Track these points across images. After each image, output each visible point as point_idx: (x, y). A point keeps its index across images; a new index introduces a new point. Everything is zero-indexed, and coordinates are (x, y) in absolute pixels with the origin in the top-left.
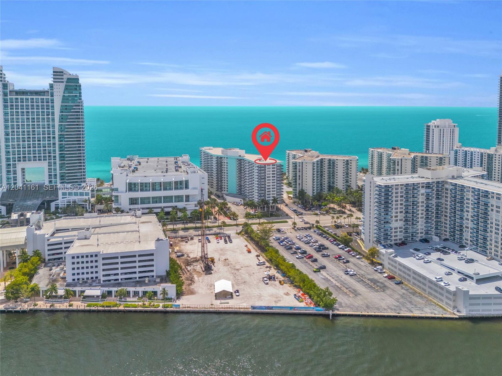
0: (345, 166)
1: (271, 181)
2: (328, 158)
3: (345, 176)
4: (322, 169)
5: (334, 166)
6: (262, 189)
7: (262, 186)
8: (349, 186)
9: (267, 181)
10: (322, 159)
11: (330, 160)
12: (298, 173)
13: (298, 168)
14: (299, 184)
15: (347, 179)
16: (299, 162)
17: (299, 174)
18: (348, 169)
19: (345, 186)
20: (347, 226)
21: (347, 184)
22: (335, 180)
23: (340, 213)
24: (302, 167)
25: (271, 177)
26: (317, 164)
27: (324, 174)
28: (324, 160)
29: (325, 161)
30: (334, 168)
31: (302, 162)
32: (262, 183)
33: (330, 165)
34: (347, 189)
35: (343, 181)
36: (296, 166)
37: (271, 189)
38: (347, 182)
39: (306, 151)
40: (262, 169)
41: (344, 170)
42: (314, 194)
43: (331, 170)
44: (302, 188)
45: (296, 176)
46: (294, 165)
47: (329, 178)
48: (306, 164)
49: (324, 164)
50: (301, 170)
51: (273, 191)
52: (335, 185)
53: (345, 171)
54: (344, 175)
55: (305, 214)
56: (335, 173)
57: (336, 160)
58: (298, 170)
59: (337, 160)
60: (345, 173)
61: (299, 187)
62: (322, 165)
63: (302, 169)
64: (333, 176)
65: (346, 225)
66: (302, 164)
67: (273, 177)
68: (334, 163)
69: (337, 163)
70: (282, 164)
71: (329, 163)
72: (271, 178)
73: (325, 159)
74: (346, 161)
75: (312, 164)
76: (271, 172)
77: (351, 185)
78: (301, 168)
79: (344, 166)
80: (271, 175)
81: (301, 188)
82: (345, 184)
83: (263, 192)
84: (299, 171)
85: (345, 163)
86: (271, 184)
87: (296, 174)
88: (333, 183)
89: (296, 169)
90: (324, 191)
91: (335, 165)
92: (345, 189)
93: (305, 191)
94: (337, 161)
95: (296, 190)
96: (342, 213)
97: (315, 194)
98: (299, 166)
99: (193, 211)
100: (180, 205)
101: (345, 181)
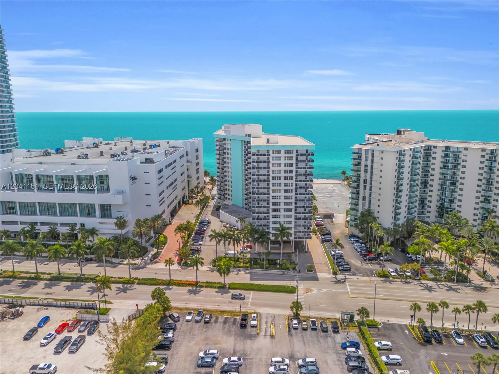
0: (487, 163)
1: (283, 188)
2: (444, 144)
3: (483, 187)
4: (427, 168)
5: (456, 163)
6: (261, 203)
7: (262, 197)
8: (490, 212)
9: (272, 188)
10: (429, 148)
11: (447, 149)
12: (362, 173)
13: (363, 162)
14: (364, 198)
15: (488, 194)
16: (367, 151)
17: (365, 176)
18: (491, 171)
19: (480, 210)
20: (461, 341)
21: (486, 206)
22: (456, 195)
23: (452, 281)
24: (372, 160)
25: (282, 178)
26: (414, 157)
27: (432, 180)
28: (434, 150)
29: (435, 153)
30: (455, 168)
31: (373, 151)
32: (262, 191)
33: (447, 161)
34: (484, 218)
35: (477, 198)
36: (360, 158)
37: (282, 204)
38: (487, 200)
39: (399, 132)
40: (262, 158)
41: (480, 174)
42: (398, 222)
43: (449, 172)
44: (370, 207)
45: (359, 180)
46: (356, 156)
47: (443, 189)
48: (382, 155)
49: (434, 158)
50: (369, 168)
51: (285, 210)
52: (455, 206)
53: (485, 175)
54: (479, 186)
55: (358, 269)
56: (458, 178)
57: (462, 150)
58: (363, 168)
59: (466, 149)
60: (484, 181)
61: (364, 205)
62: (427, 161)
63: (372, 166)
64: (454, 184)
65: (458, 334)
66: (373, 154)
67: (286, 178)
68: (457, 157)
69: (464, 158)
70: (310, 150)
71: (446, 155)
72: (282, 181)
73: (435, 147)
74: (489, 152)
75: (397, 155)
76: (283, 168)
77: (495, 209)
78: (369, 163)
79: (483, 165)
80: (283, 175)
81: (367, 207)
82: (481, 205)
83: (264, 210)
84: (366, 171)
85: (487, 157)
86: (282, 194)
87: (359, 175)
88: (451, 201)
89: (359, 164)
90: (428, 217)
91: (460, 161)
92: (480, 216)
93: (376, 215)
94: (464, 152)
95: (357, 210)
96: (458, 281)
97: (400, 222)
98: (366, 159)
99: (110, 236)
100: (90, 222)
101: (482, 199)
